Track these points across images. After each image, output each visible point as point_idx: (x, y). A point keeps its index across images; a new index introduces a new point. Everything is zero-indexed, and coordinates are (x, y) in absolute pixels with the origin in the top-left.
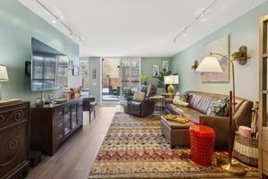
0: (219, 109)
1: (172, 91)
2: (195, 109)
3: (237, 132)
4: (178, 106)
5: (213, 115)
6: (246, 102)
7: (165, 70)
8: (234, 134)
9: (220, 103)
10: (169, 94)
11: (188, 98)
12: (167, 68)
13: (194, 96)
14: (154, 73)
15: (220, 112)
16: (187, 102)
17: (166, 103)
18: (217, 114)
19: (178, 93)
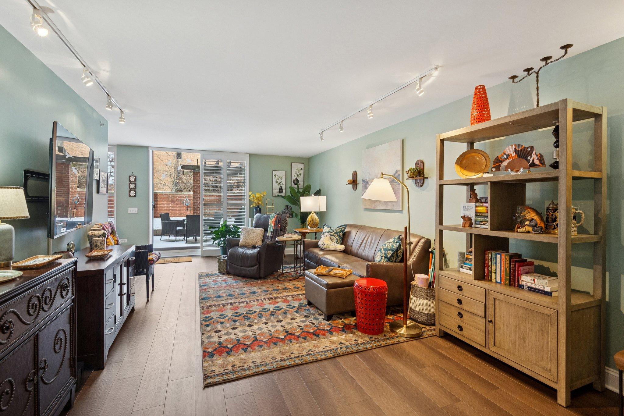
0: (390, 252)
1: (314, 225)
2: (356, 255)
3: (413, 283)
4: (328, 251)
5: (384, 261)
6: (422, 241)
7: (296, 182)
8: (410, 286)
9: (392, 244)
10: (309, 229)
11: (344, 237)
12: (300, 179)
13: (354, 232)
14: (276, 187)
15: (392, 256)
16: (342, 243)
17: (306, 247)
18: (389, 260)
19: (326, 229)
